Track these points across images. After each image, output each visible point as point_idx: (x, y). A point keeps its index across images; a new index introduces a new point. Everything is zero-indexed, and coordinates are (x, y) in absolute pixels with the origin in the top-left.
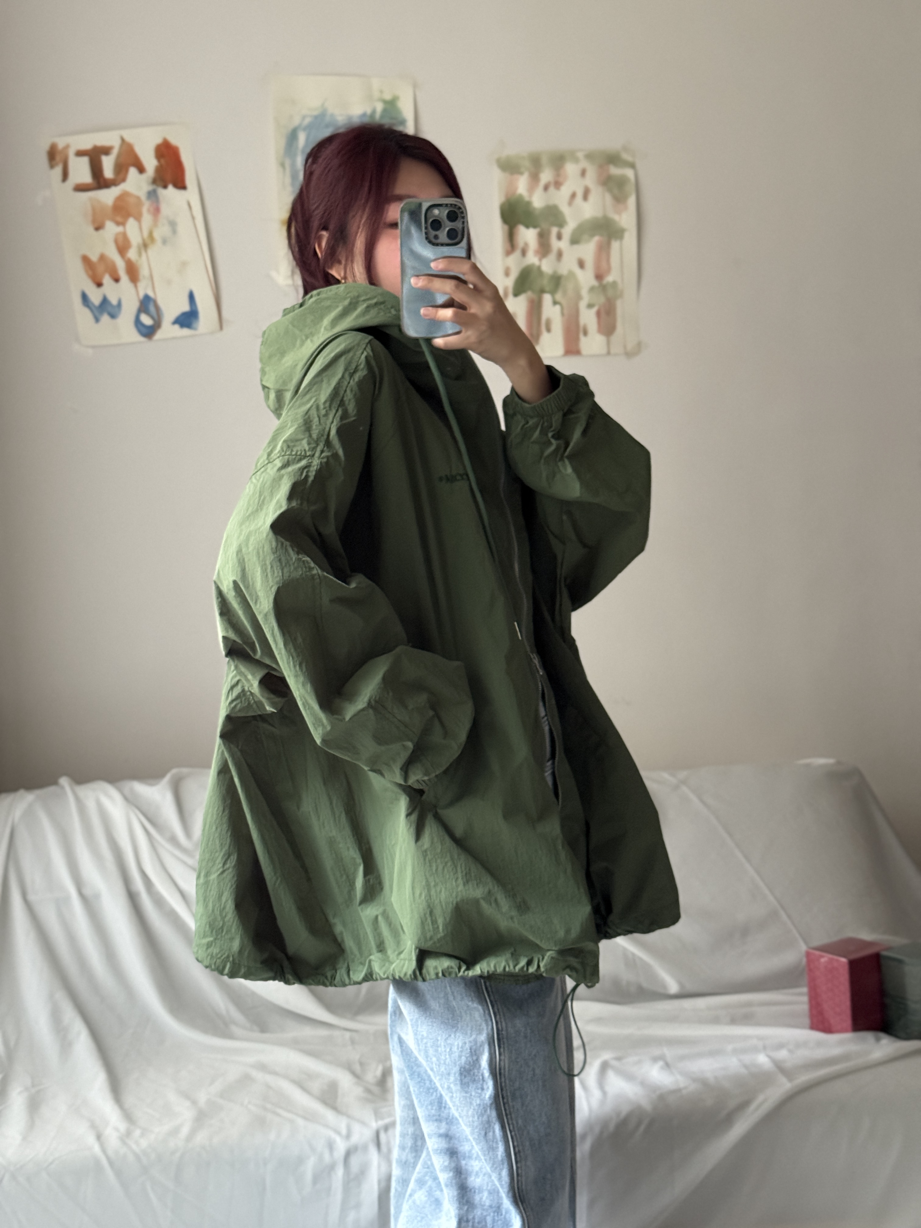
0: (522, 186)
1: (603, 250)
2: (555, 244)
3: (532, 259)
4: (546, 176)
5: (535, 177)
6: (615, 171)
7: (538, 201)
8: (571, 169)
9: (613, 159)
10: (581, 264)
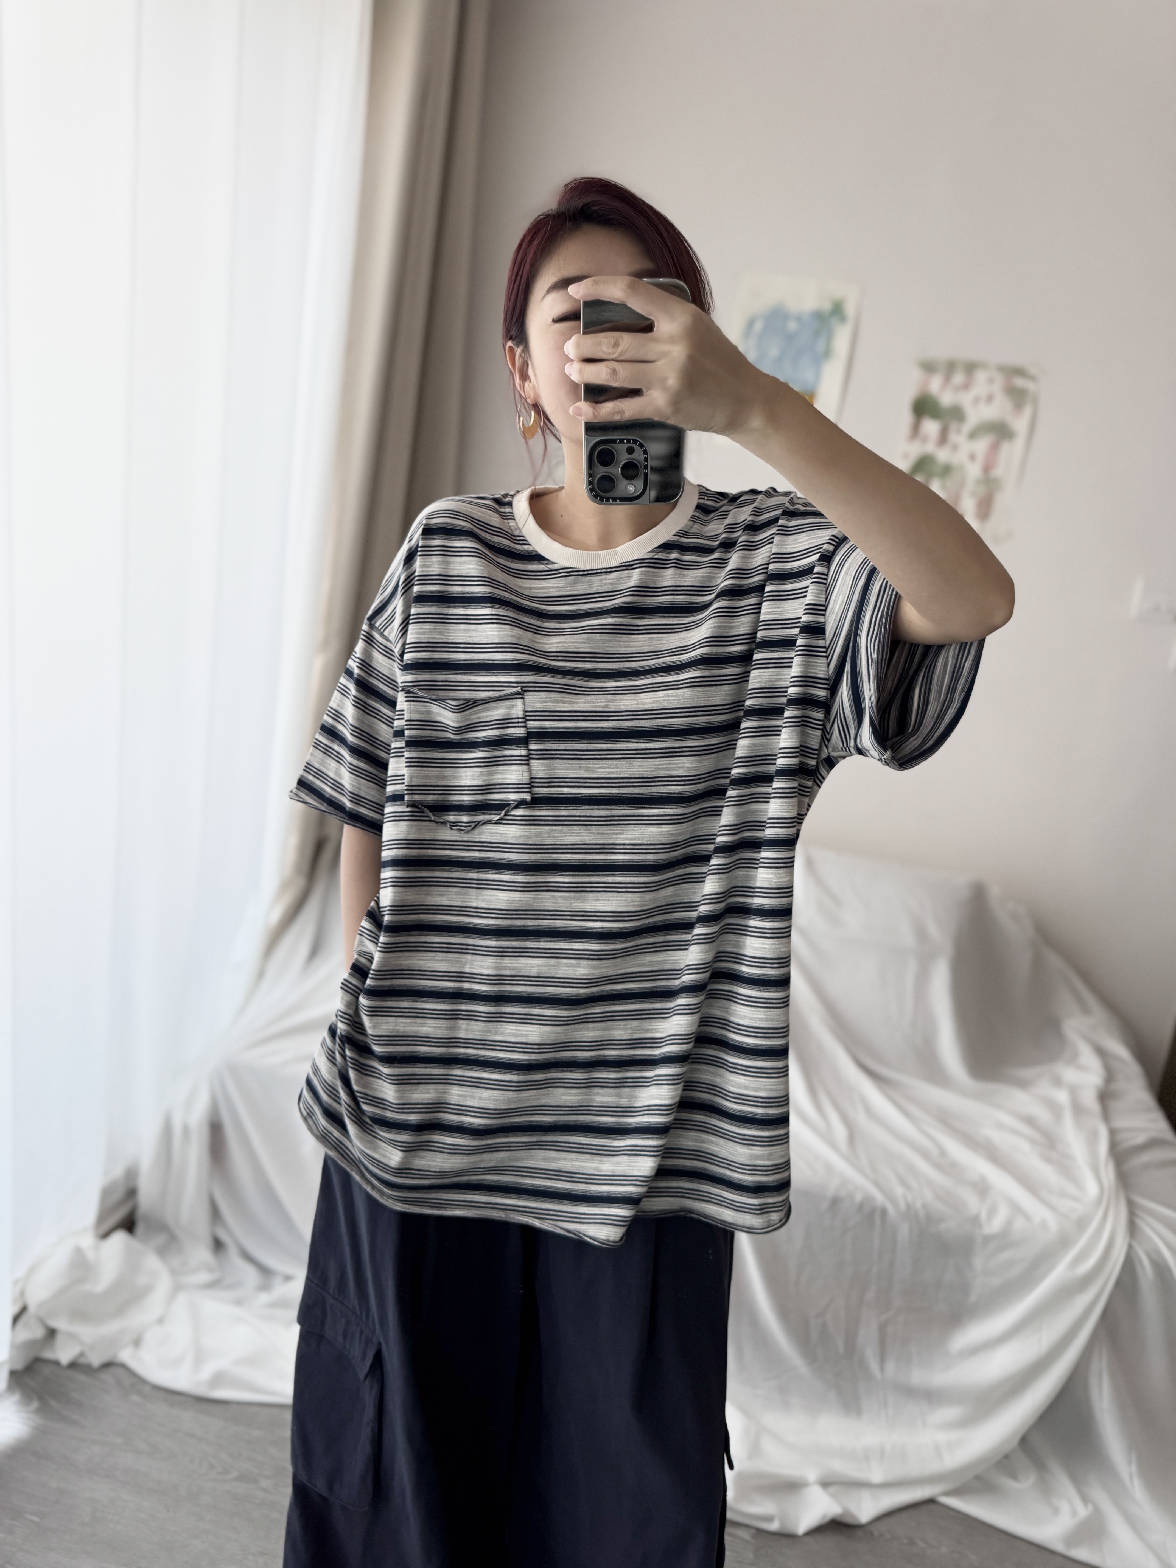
0: (935, 385)
1: (995, 448)
2: (954, 437)
3: (930, 448)
4: (958, 378)
5: (948, 378)
6: (1019, 382)
7: (946, 399)
8: (981, 376)
9: (1019, 372)
10: (972, 457)
